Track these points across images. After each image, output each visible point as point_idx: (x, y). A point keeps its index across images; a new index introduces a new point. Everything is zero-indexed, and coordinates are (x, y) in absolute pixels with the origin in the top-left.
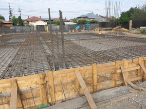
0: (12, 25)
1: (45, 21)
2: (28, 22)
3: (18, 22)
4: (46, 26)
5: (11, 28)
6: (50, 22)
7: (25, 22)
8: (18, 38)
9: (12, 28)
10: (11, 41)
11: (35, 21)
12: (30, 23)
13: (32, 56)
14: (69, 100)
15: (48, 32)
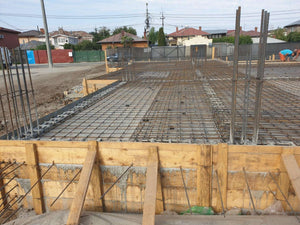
0: (147, 45)
1: (208, 37)
2: (175, 38)
3: (158, 38)
4: (210, 46)
5: (145, 51)
6: (219, 38)
7: (170, 39)
8: (156, 69)
9: (147, 50)
10: (145, 75)
11: (188, 37)
12: (179, 40)
13: (184, 106)
14: (258, 214)
15: (213, 58)
